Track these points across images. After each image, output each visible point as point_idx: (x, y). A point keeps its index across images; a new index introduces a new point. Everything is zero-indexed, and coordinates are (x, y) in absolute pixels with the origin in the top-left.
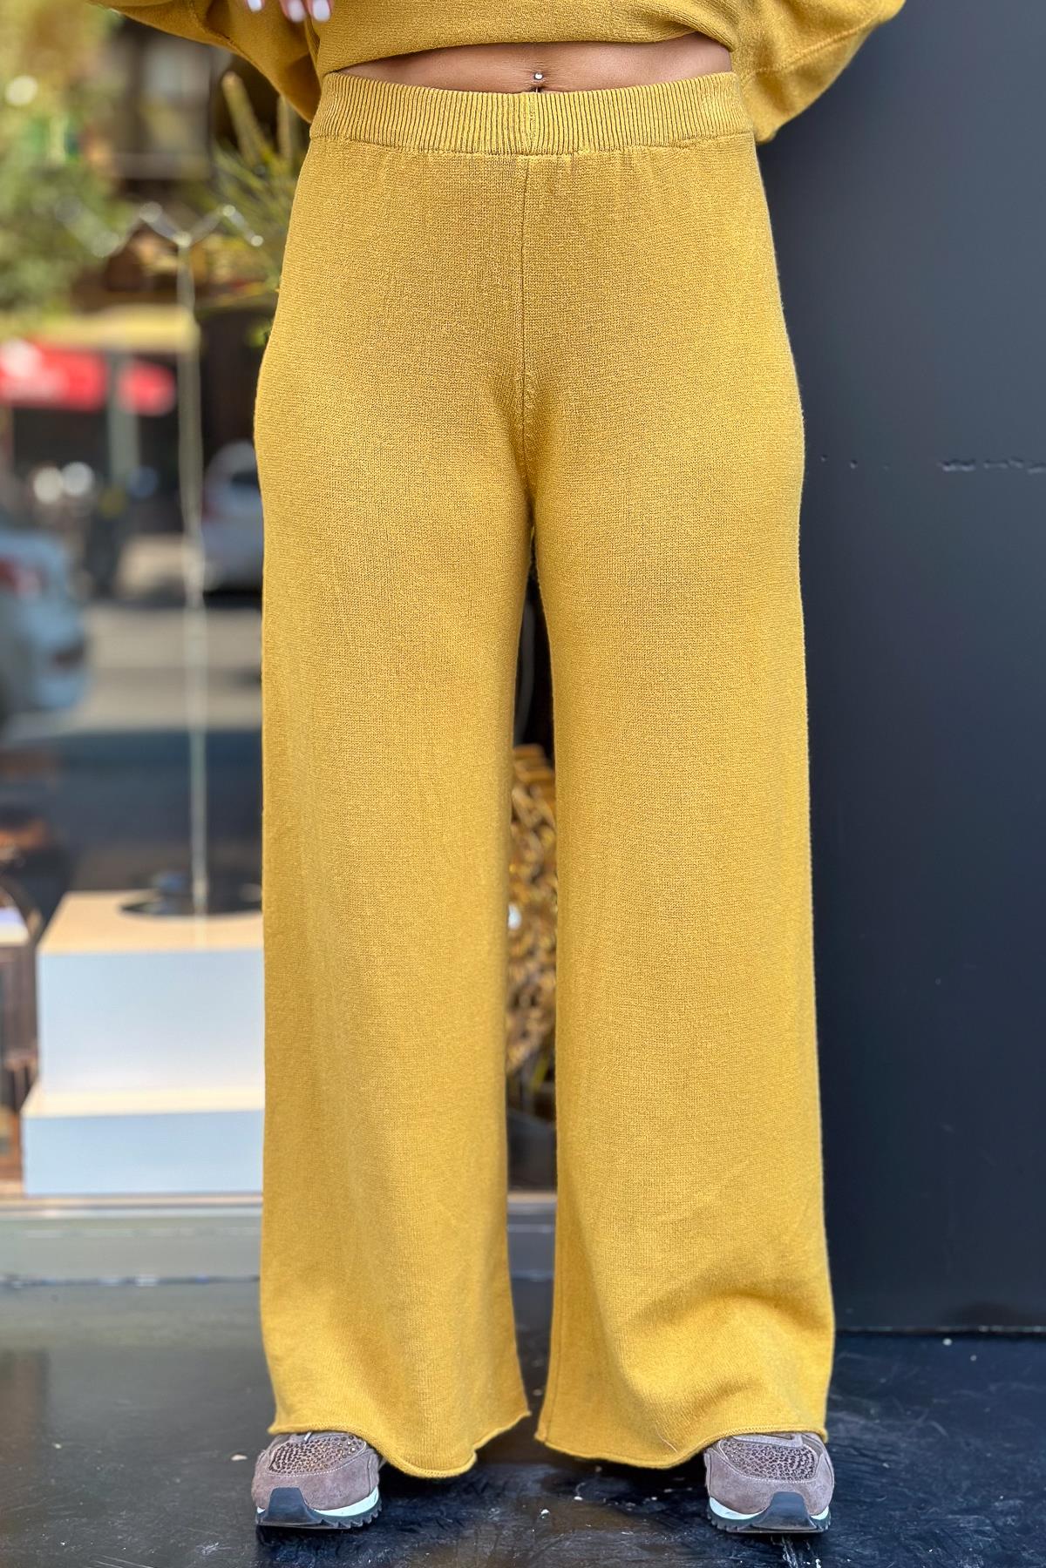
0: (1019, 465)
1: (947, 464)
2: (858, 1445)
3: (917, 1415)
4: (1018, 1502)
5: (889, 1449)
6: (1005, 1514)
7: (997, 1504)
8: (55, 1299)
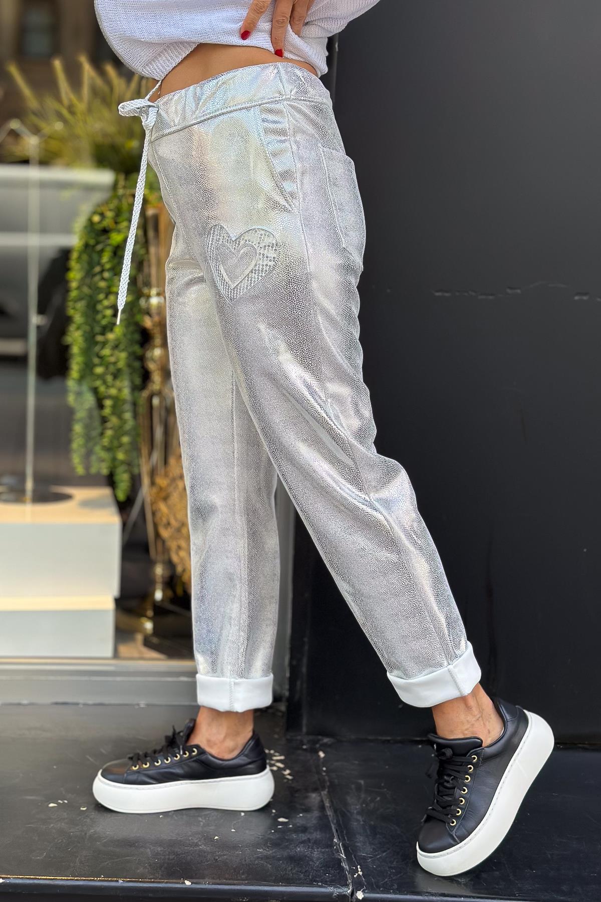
0: (473, 294)
1: (437, 291)
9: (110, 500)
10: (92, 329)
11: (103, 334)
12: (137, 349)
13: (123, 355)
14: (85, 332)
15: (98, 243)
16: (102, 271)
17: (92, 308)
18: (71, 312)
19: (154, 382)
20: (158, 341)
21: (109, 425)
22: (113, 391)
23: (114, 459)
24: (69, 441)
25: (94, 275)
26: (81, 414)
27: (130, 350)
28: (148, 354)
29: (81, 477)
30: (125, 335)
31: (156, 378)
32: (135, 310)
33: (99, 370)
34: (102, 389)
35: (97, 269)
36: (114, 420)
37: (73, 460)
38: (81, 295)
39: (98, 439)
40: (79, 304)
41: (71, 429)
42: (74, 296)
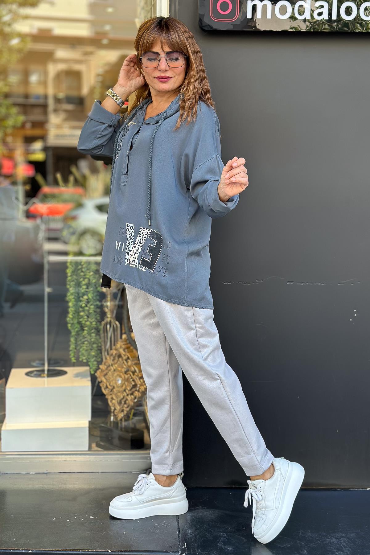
0: (241, 283)
1: (225, 282)
8: (10, 478)
9: (89, 374)
10: (78, 294)
11: (82, 297)
12: (98, 303)
13: (92, 307)
14: (75, 296)
16: (82, 268)
17: (78, 285)
18: (68, 286)
19: (108, 317)
20: (109, 298)
21: (86, 339)
22: (88, 323)
23: (89, 354)
24: (69, 346)
25: (79, 270)
26: (73, 334)
27: (95, 304)
28: (105, 304)
29: (74, 363)
30: (93, 297)
31: (109, 315)
32: (97, 285)
33: (82, 314)
34: (83, 322)
35: (80, 267)
36: (89, 337)
37: (70, 355)
38: (73, 279)
39: (82, 345)
40: (72, 283)
41: (70, 341)
42: (69, 279)
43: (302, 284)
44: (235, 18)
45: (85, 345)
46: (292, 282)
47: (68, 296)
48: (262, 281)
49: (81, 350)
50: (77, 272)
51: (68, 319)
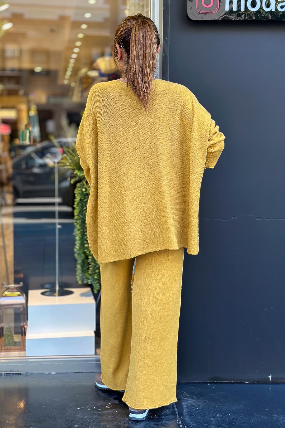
0: (220, 219)
1: (207, 219)
2: (192, 405)
3: (203, 399)
4: (221, 415)
5: (198, 406)
6: (219, 417)
7: (218, 416)
8: (36, 377)
9: (91, 293)
10: (83, 230)
14: (81, 231)
15: (85, 199)
17: (83, 222)
18: (75, 224)
21: (90, 266)
24: (76, 271)
25: (84, 210)
26: (79, 261)
29: (80, 285)
33: (86, 246)
34: (88, 252)
36: (93, 264)
37: (77, 279)
38: (79, 218)
39: (87, 271)
40: (78, 221)
41: (76, 267)
42: (76, 218)
43: (268, 220)
44: (216, 10)
45: (89, 270)
46: (260, 218)
47: (75, 231)
48: (236, 218)
49: (86, 274)
50: (83, 212)
51: (75, 250)
